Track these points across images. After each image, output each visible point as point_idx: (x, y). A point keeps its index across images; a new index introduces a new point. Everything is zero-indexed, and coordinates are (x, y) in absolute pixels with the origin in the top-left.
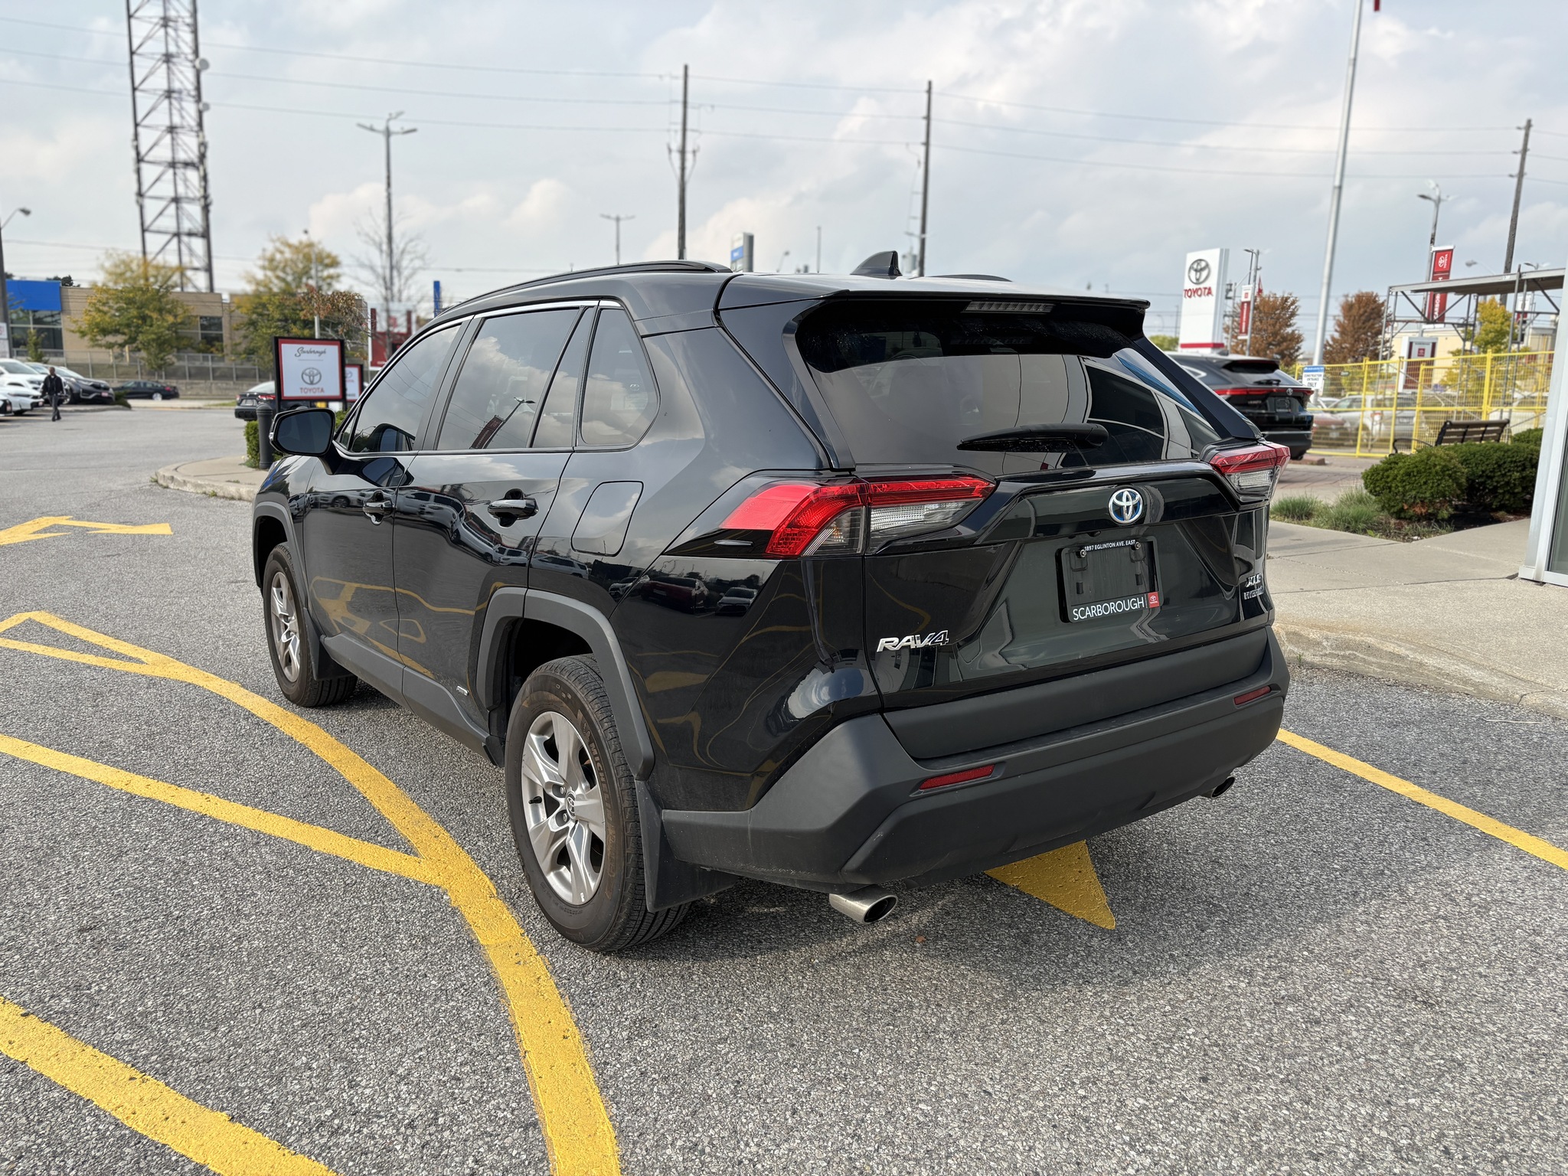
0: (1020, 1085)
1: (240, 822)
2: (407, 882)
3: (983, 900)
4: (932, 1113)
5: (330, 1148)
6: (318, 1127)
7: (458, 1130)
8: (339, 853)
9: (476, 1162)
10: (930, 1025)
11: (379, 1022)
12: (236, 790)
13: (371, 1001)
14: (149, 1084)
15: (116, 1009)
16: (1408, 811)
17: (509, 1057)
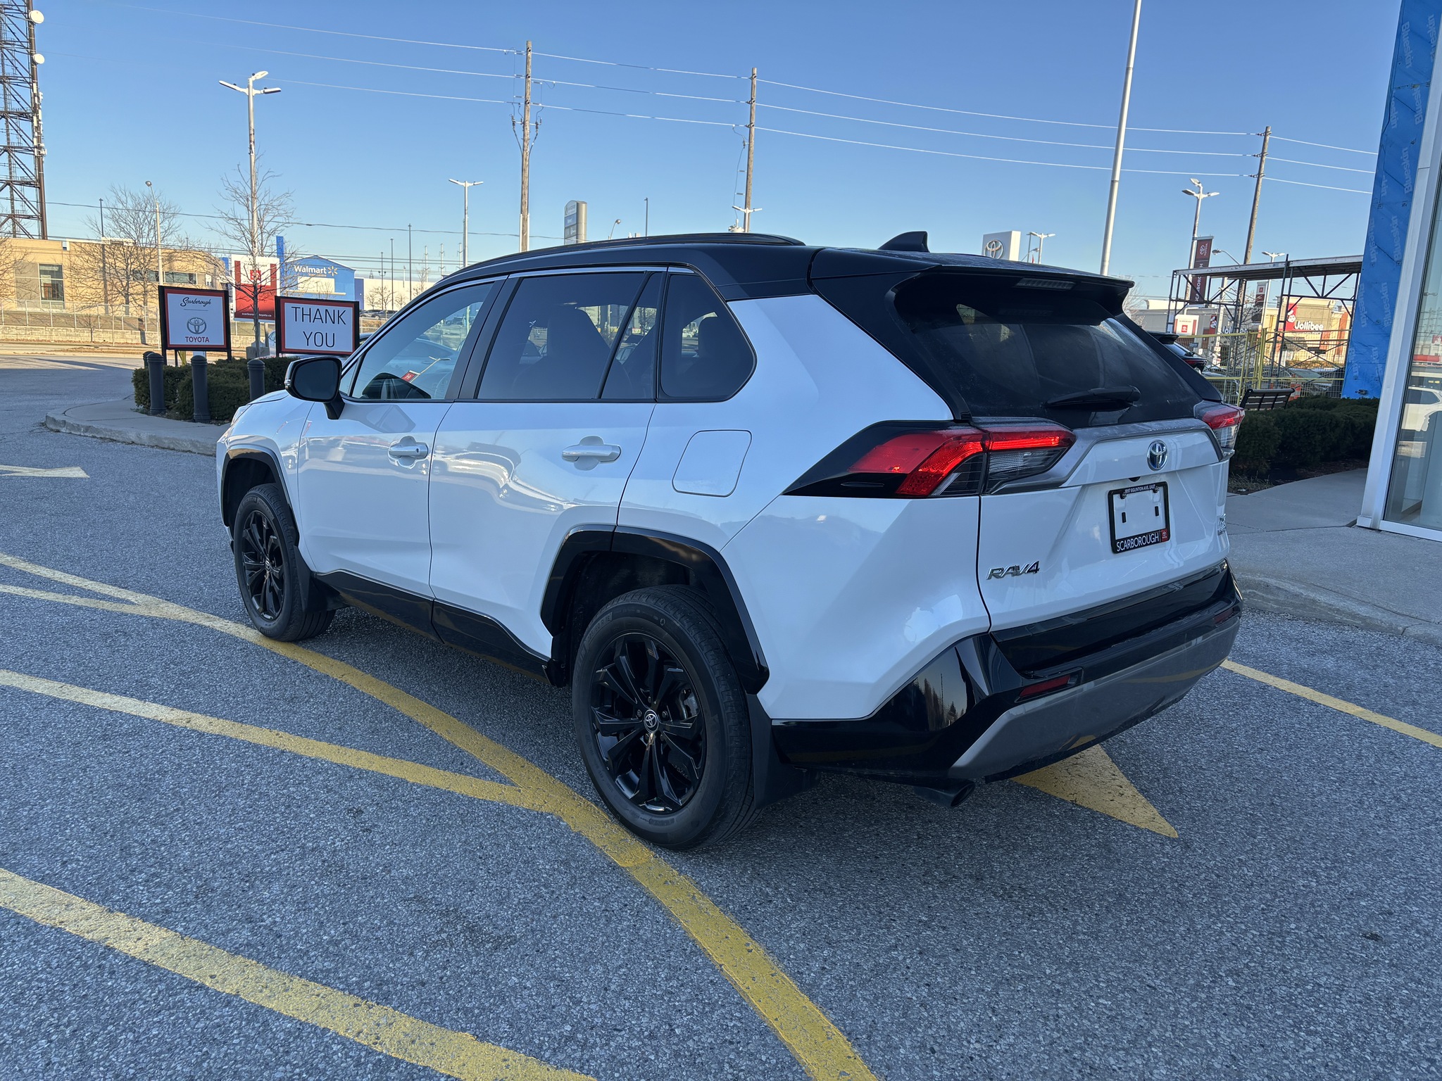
0: (1175, 979)
1: (323, 756)
2: (518, 810)
3: (1051, 815)
4: (1114, 1007)
5: (588, 1061)
6: (565, 1042)
7: (700, 1039)
8: (436, 785)
9: (731, 1067)
10: (1069, 927)
11: (566, 942)
12: (301, 726)
13: (546, 922)
14: (377, 1010)
15: (302, 939)
16: (1366, 729)
17: (708, 970)
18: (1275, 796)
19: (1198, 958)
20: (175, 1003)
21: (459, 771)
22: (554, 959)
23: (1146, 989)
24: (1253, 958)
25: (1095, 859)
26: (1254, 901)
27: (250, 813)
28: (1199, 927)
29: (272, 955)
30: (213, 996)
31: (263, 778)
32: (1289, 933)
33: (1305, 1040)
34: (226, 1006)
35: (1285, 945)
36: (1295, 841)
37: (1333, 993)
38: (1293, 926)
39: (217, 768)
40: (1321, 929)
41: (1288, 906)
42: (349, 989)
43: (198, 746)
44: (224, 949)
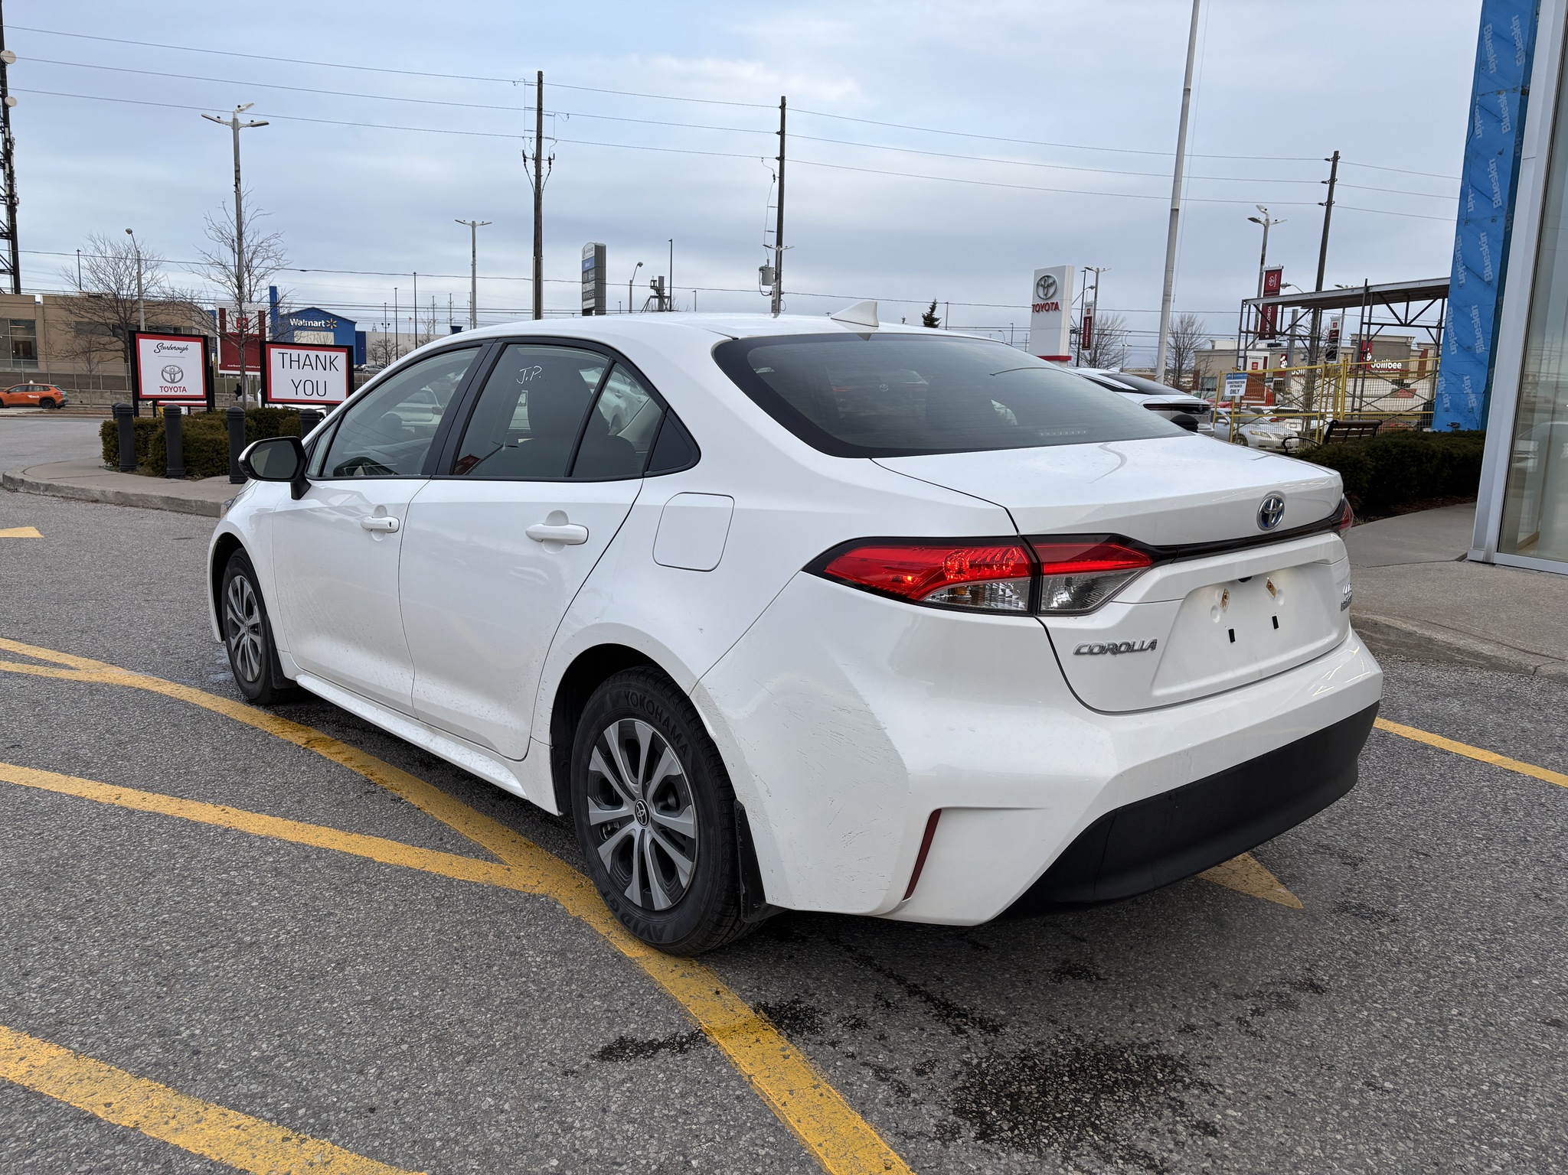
0: (1319, 1081)
1: (275, 834)
2: (506, 892)
4: (1247, 1120)
8: (409, 864)
11: (558, 1052)
12: (253, 800)
13: (534, 1027)
14: (311, 1144)
15: (224, 1056)
16: (1508, 779)
17: (733, 1083)
18: (1413, 858)
19: (1343, 1055)
20: (55, 1140)
21: (438, 848)
22: (541, 1074)
23: (1283, 1096)
24: (1411, 1052)
25: (1206, 935)
26: (1404, 982)
27: (179, 903)
28: (1341, 1016)
29: (182, 1076)
30: (106, 1129)
31: (200, 861)
32: (1451, 1020)
33: (1490, 1155)
34: (119, 1143)
35: (1448, 1036)
36: (1444, 909)
37: (1516, 1093)
38: (1455, 1012)
39: (145, 851)
40: (1489, 1015)
41: (1447, 987)
42: (278, 1119)
43: (124, 825)
44: (126, 1070)
